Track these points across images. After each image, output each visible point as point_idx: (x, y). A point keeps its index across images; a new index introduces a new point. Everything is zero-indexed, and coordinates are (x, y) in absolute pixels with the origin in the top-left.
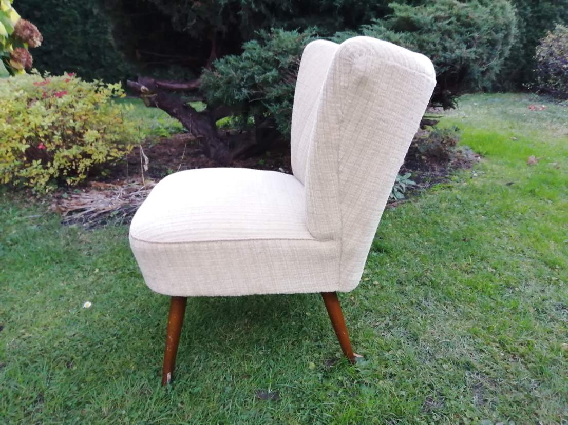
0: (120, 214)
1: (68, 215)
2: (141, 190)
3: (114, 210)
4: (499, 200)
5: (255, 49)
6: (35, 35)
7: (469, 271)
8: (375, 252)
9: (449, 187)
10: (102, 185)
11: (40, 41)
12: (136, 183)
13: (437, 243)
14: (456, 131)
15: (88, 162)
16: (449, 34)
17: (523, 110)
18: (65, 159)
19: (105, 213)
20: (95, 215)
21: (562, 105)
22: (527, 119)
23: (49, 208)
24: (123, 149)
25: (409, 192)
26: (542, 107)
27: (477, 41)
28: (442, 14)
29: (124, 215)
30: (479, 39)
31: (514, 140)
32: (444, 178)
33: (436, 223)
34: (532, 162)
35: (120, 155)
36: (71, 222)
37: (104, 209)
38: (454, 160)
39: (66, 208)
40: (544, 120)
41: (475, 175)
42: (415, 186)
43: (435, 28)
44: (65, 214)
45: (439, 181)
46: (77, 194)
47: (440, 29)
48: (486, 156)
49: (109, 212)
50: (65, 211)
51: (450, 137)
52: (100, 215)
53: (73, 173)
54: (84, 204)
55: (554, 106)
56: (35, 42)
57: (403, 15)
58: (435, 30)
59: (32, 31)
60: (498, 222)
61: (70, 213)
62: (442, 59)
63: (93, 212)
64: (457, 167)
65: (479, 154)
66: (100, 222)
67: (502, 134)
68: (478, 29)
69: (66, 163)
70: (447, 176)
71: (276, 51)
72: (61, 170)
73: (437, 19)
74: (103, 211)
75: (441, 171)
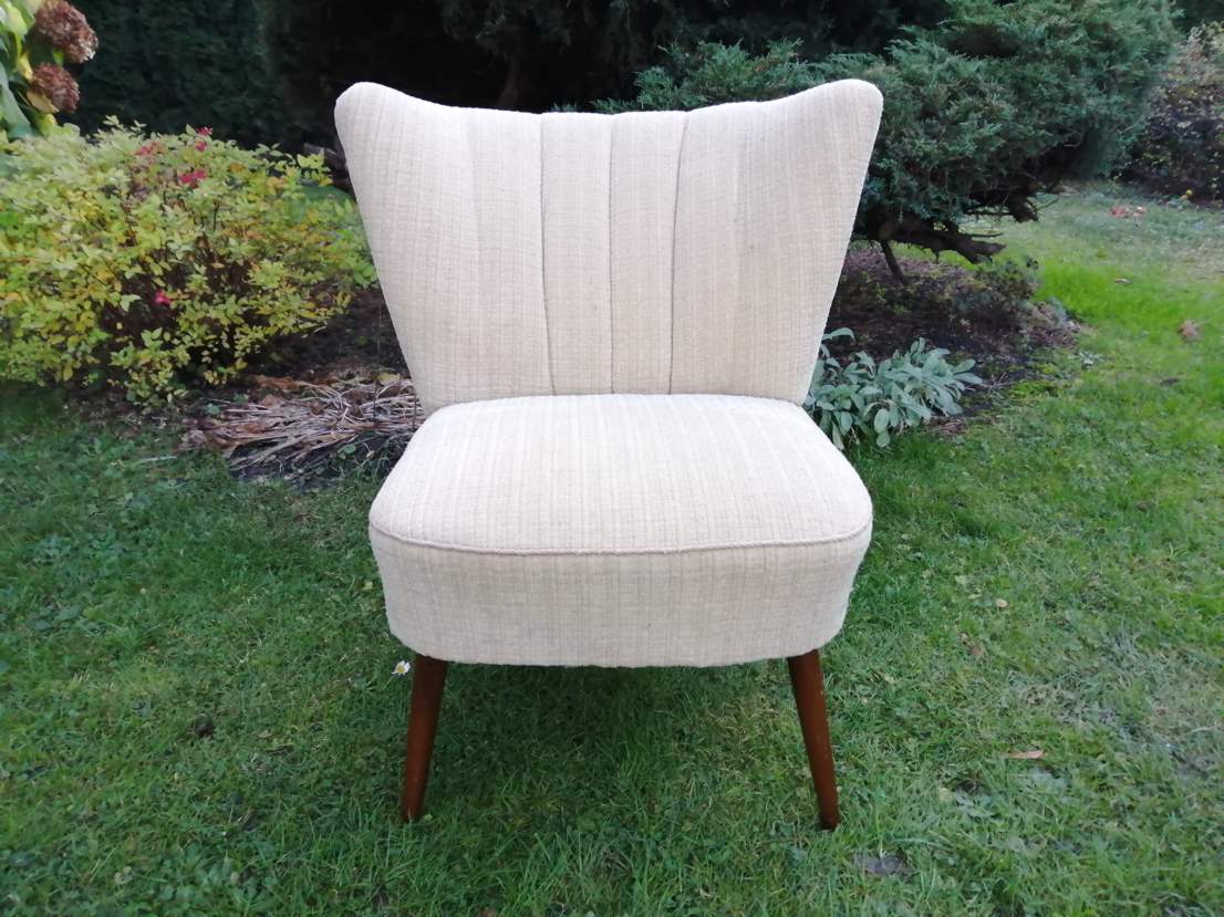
0: (361, 452)
1: (234, 455)
2: (381, 396)
3: (341, 443)
4: (1165, 417)
5: (662, 87)
6: (82, 33)
7: (1176, 574)
8: (963, 535)
9: (1049, 389)
10: (283, 384)
11: (93, 48)
12: (357, 379)
13: (1085, 513)
14: (1028, 265)
15: (258, 333)
16: (1073, 64)
17: (1102, 216)
18: (205, 327)
19: (323, 450)
20: (302, 454)
21: (1174, 207)
22: (1120, 237)
23: (185, 439)
24: (328, 304)
25: (967, 400)
26: (1138, 211)
27: (1121, 80)
28: (1063, 22)
29: (370, 453)
30: (1125, 74)
31: (1126, 285)
32: (1024, 368)
33: (1059, 468)
34: (1191, 334)
35: (324, 315)
36: (251, 471)
37: (319, 442)
38: (1026, 330)
39: (226, 438)
40: (1158, 240)
41: (1087, 361)
42: (975, 386)
43: (1049, 52)
44: (228, 453)
45: (1018, 376)
46: (239, 407)
47: (1057, 55)
48: (1086, 319)
49: (331, 448)
50: (225, 447)
51: (1018, 277)
52: (312, 454)
53: (225, 358)
54: (267, 430)
55: (1159, 209)
56: (81, 51)
57: (981, 20)
58: (1047, 57)
59: (75, 23)
60: (1183, 465)
61: (243, 450)
62: (1060, 119)
63: (295, 448)
64: (1039, 343)
65: (1071, 315)
66: (320, 471)
67: (1097, 269)
68: (1124, 55)
69: (207, 334)
70: (1030, 363)
71: (713, 94)
72: (195, 353)
73: (1053, 31)
74: (319, 446)
75: (1012, 352)
